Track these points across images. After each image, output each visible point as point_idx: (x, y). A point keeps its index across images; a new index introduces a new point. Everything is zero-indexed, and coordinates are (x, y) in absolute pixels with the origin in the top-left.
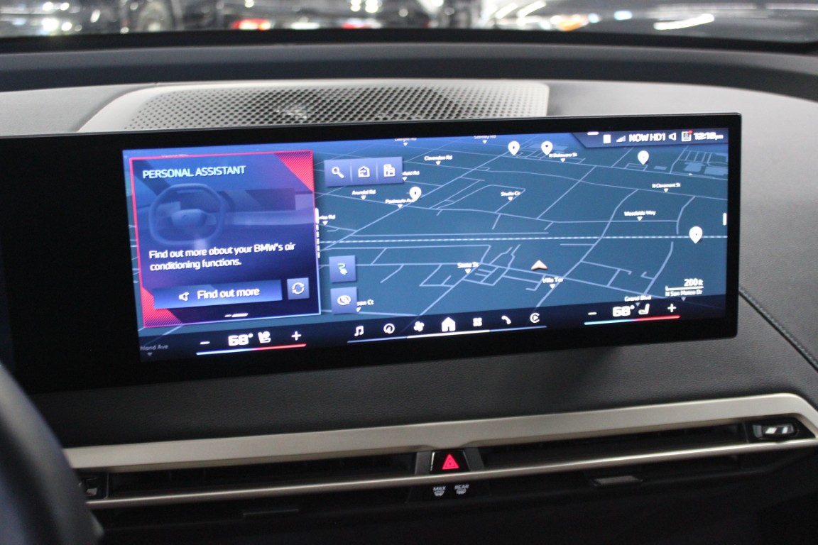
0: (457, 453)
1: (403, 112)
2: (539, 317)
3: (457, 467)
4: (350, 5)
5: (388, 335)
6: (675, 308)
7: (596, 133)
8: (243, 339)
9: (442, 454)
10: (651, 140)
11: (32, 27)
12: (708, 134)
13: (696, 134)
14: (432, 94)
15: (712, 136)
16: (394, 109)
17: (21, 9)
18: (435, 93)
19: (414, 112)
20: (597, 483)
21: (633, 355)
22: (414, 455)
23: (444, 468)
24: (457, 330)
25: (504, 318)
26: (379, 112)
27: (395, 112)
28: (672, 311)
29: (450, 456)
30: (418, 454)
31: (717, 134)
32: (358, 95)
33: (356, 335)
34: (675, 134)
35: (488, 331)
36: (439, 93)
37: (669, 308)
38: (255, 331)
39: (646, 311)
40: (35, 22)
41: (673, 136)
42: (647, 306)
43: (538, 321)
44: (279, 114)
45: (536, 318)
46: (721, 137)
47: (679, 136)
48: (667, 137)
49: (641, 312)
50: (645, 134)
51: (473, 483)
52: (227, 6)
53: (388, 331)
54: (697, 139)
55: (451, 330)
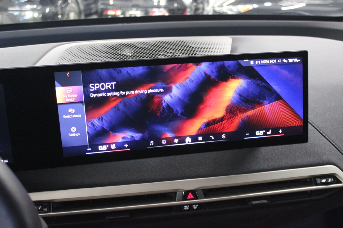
0: (193, 192)
1: (171, 51)
2: (225, 136)
3: (193, 198)
4: (154, 2)
5: (163, 145)
6: (282, 131)
7: (247, 60)
8: (105, 147)
9: (187, 192)
10: (270, 62)
11: (21, 15)
12: (294, 59)
14: (183, 43)
15: (296, 60)
17: (17, 8)
18: (184, 43)
19: (176, 51)
20: (251, 203)
21: (265, 151)
22: (176, 193)
23: (188, 198)
24: (192, 142)
25: (211, 137)
26: (161, 52)
27: (168, 51)
28: (281, 133)
29: (190, 193)
30: (177, 193)
32: (152, 44)
33: (151, 145)
34: (280, 60)
35: (204, 142)
36: (186, 43)
37: (279, 131)
38: (109, 144)
39: (269, 133)
40: (23, 13)
42: (270, 131)
43: (225, 138)
44: (120, 53)
45: (224, 136)
46: (299, 60)
47: (282, 61)
48: (277, 61)
50: (268, 60)
51: (200, 204)
52: (102, 4)
53: (163, 143)
54: (289, 61)
55: (189, 142)
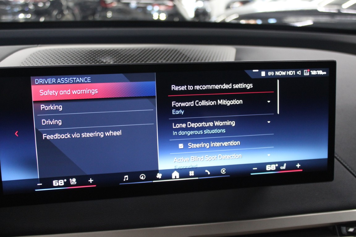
2: (226, 171)
5: (142, 180)
6: (300, 165)
7: (257, 71)
8: (61, 183)
10: (287, 74)
12: (318, 71)
13: (311, 71)
15: (320, 72)
16: (157, 59)
24: (180, 178)
25: (206, 171)
28: (298, 167)
31: (323, 71)
33: (124, 180)
34: (300, 71)
35: (197, 178)
37: (297, 166)
39: (284, 167)
41: (299, 73)
42: (285, 165)
43: (225, 173)
45: (224, 171)
46: (325, 73)
47: (302, 73)
48: (296, 73)
49: (281, 168)
50: (284, 71)
53: (142, 178)
54: (312, 74)
55: (177, 178)
